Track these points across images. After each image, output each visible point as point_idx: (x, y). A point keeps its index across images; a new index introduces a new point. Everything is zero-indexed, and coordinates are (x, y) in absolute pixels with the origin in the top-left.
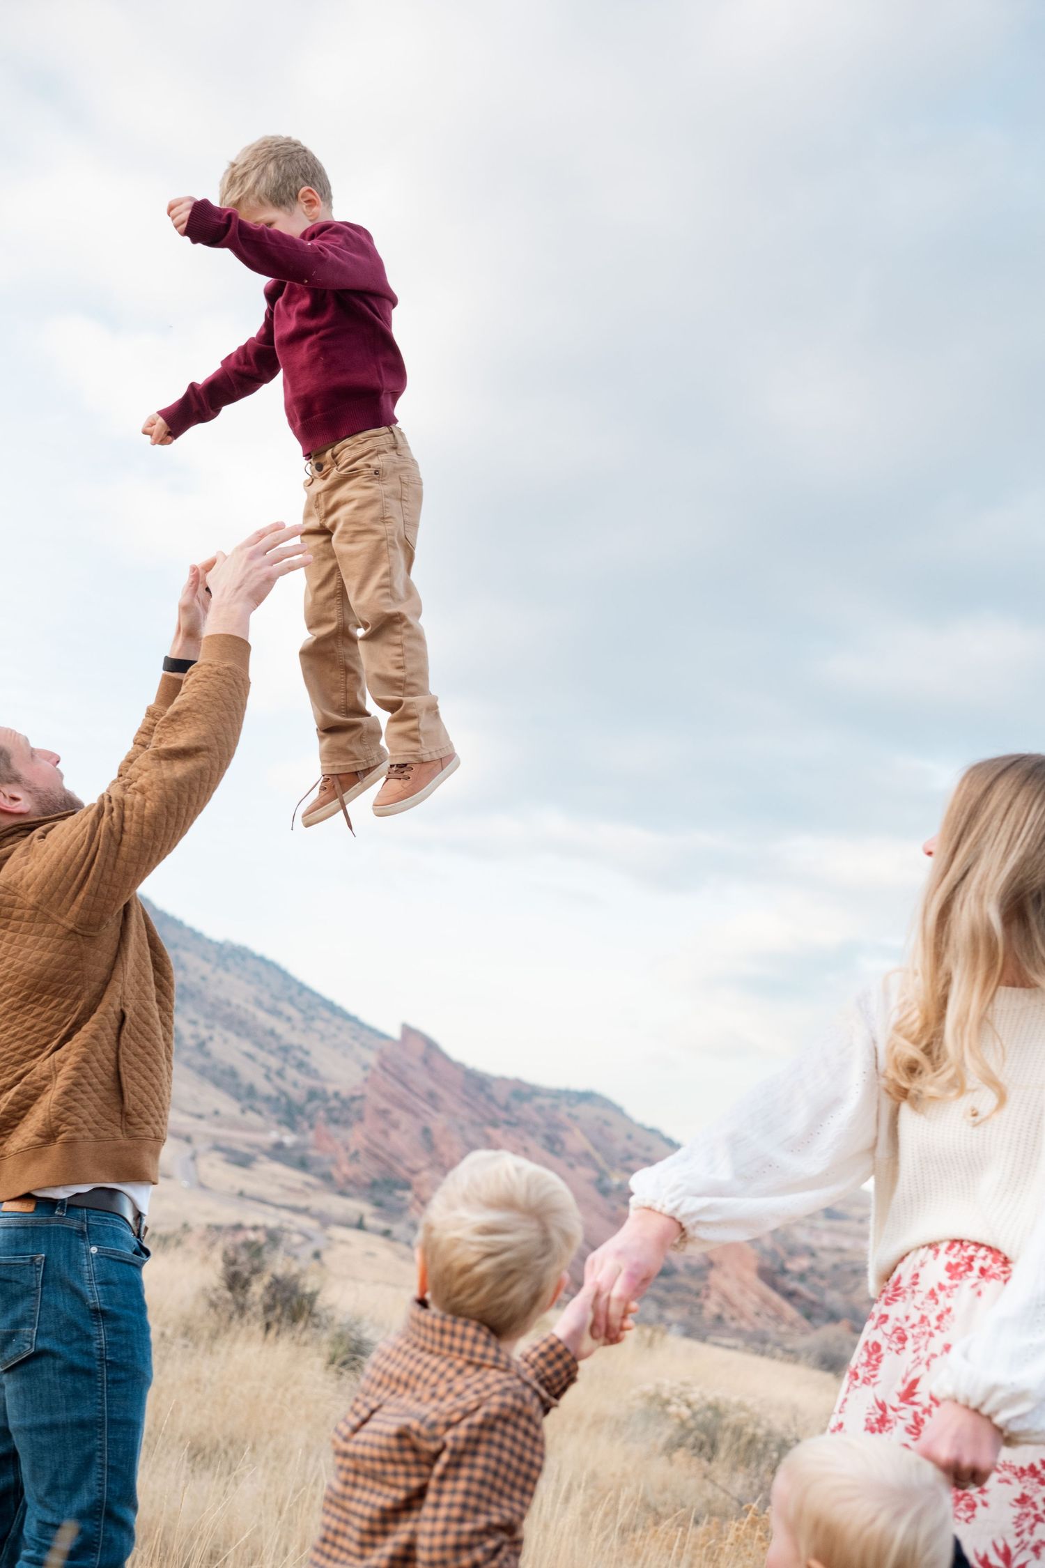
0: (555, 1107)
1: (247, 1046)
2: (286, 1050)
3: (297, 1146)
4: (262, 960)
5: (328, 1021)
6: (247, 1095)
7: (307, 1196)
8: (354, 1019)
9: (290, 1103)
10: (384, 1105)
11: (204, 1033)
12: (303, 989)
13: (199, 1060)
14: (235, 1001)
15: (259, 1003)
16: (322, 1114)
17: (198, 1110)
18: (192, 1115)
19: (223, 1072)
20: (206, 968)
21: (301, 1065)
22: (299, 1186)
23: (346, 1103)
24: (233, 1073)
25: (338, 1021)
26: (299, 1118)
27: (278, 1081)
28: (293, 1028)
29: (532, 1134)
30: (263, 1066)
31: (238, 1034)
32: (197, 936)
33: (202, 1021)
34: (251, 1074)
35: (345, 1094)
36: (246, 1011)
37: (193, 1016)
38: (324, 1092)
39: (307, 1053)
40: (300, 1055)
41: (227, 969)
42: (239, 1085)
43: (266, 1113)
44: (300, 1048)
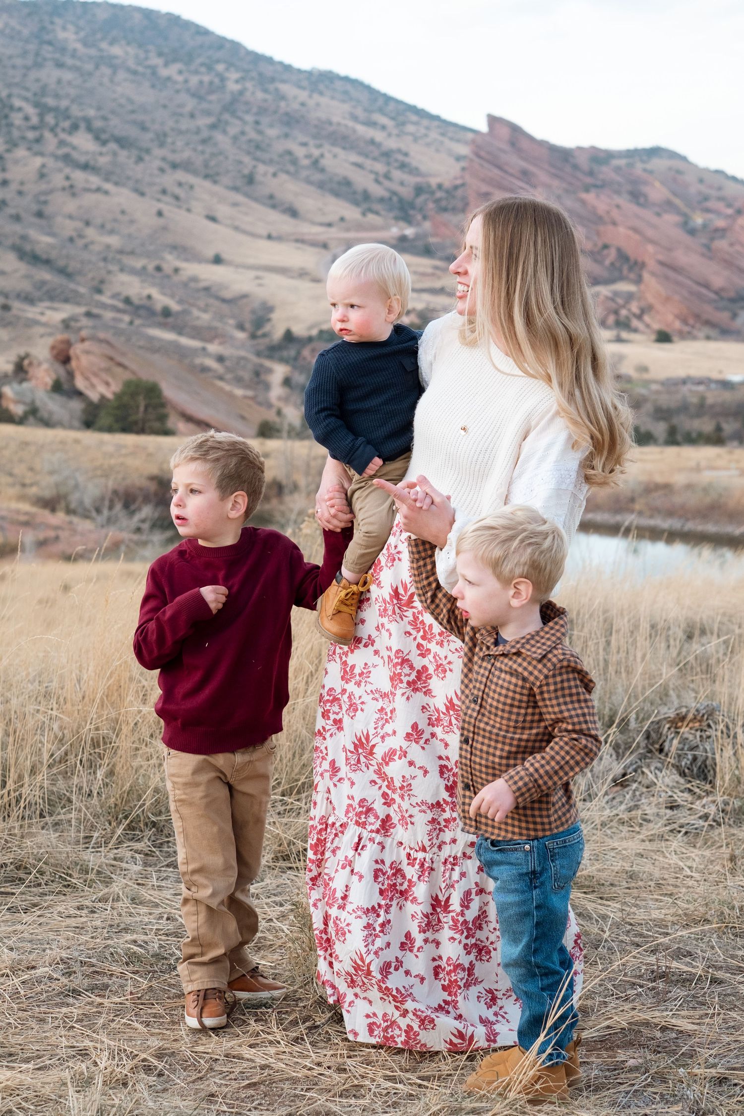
0: (631, 165)
1: (354, 158)
2: (387, 155)
3: (417, 237)
4: (346, 79)
5: (416, 124)
6: (362, 200)
7: (439, 278)
8: (437, 118)
9: (401, 200)
10: (485, 188)
11: (316, 153)
12: (388, 99)
13: (317, 177)
14: (335, 119)
15: (355, 118)
16: (431, 205)
17: (327, 219)
18: (322, 224)
19: (339, 183)
20: (303, 95)
21: (403, 166)
22: (430, 270)
23: (451, 192)
24: (347, 183)
25: (425, 122)
26: (411, 212)
27: (387, 183)
28: (390, 135)
29: (618, 192)
30: (371, 172)
31: (344, 148)
32: (288, 68)
33: (312, 142)
34: (363, 181)
35: (447, 184)
36: (346, 126)
37: (305, 139)
38: (429, 186)
39: (406, 154)
40: (400, 157)
41: (321, 93)
42: (355, 193)
43: (383, 213)
44: (399, 151)
